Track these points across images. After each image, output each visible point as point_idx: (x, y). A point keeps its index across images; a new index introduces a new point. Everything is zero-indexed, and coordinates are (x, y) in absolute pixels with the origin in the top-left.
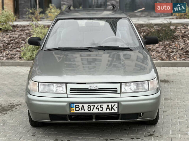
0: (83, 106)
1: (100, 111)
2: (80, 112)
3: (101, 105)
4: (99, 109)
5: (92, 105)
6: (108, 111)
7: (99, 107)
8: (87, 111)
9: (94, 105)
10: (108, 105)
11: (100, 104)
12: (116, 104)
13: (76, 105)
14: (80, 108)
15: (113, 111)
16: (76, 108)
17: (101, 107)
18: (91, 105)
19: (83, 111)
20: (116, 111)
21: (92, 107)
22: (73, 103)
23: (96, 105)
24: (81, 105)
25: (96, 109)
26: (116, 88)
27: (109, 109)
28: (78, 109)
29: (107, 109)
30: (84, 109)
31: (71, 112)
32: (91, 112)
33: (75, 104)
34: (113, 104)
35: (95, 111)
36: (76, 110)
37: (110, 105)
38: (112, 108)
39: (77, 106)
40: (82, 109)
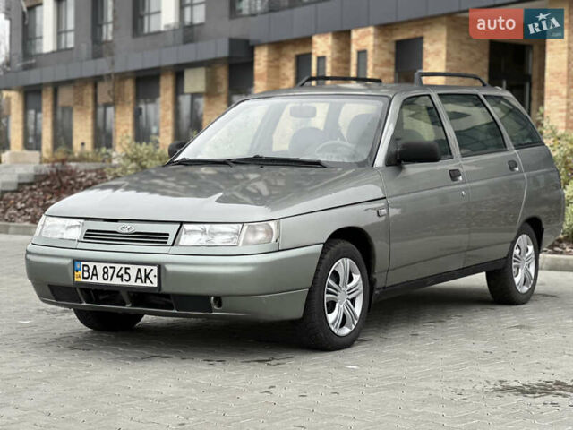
0: (95, 267)
1: (125, 283)
2: (89, 280)
3: (126, 268)
4: (121, 276)
5: (111, 267)
6: (139, 283)
7: (123, 272)
8: (101, 281)
9: (114, 268)
10: (139, 270)
11: (124, 266)
12: (155, 268)
13: (84, 266)
14: (91, 272)
15: (148, 284)
16: (84, 271)
17: (126, 273)
18: (108, 265)
19: (94, 280)
20: (155, 285)
21: (111, 271)
22: (80, 260)
23: (118, 267)
24: (91, 265)
25: (118, 276)
26: (168, 234)
27: (141, 278)
28: (86, 275)
29: (137, 278)
30: (96, 275)
31: (76, 280)
32: (108, 282)
33: (83, 263)
34: (149, 268)
35: (116, 281)
36: (84, 278)
37: (142, 268)
38: (147, 276)
39: (86, 268)
40: (93, 275)
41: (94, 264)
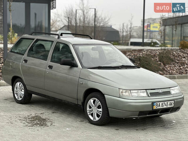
0: (159, 104)
1: (167, 107)
2: (158, 108)
6: (170, 106)
7: (166, 104)
8: (161, 107)
9: (165, 103)
11: (167, 102)
12: (173, 101)
14: (158, 105)
16: (156, 105)
18: (163, 102)
20: (173, 106)
21: (164, 104)
22: (155, 102)
23: (165, 102)
24: (158, 103)
30: (160, 106)
32: (163, 107)
33: (156, 103)
34: (172, 101)
35: (165, 107)
36: (156, 107)
37: (171, 102)
38: (172, 104)
39: (157, 104)
41: (159, 103)
